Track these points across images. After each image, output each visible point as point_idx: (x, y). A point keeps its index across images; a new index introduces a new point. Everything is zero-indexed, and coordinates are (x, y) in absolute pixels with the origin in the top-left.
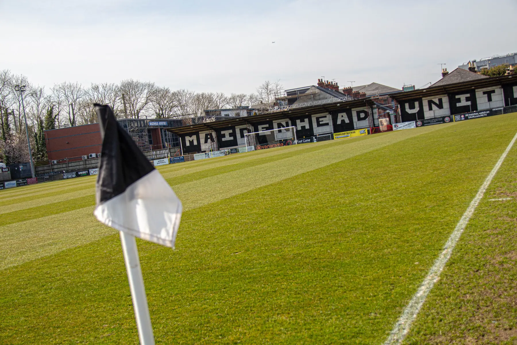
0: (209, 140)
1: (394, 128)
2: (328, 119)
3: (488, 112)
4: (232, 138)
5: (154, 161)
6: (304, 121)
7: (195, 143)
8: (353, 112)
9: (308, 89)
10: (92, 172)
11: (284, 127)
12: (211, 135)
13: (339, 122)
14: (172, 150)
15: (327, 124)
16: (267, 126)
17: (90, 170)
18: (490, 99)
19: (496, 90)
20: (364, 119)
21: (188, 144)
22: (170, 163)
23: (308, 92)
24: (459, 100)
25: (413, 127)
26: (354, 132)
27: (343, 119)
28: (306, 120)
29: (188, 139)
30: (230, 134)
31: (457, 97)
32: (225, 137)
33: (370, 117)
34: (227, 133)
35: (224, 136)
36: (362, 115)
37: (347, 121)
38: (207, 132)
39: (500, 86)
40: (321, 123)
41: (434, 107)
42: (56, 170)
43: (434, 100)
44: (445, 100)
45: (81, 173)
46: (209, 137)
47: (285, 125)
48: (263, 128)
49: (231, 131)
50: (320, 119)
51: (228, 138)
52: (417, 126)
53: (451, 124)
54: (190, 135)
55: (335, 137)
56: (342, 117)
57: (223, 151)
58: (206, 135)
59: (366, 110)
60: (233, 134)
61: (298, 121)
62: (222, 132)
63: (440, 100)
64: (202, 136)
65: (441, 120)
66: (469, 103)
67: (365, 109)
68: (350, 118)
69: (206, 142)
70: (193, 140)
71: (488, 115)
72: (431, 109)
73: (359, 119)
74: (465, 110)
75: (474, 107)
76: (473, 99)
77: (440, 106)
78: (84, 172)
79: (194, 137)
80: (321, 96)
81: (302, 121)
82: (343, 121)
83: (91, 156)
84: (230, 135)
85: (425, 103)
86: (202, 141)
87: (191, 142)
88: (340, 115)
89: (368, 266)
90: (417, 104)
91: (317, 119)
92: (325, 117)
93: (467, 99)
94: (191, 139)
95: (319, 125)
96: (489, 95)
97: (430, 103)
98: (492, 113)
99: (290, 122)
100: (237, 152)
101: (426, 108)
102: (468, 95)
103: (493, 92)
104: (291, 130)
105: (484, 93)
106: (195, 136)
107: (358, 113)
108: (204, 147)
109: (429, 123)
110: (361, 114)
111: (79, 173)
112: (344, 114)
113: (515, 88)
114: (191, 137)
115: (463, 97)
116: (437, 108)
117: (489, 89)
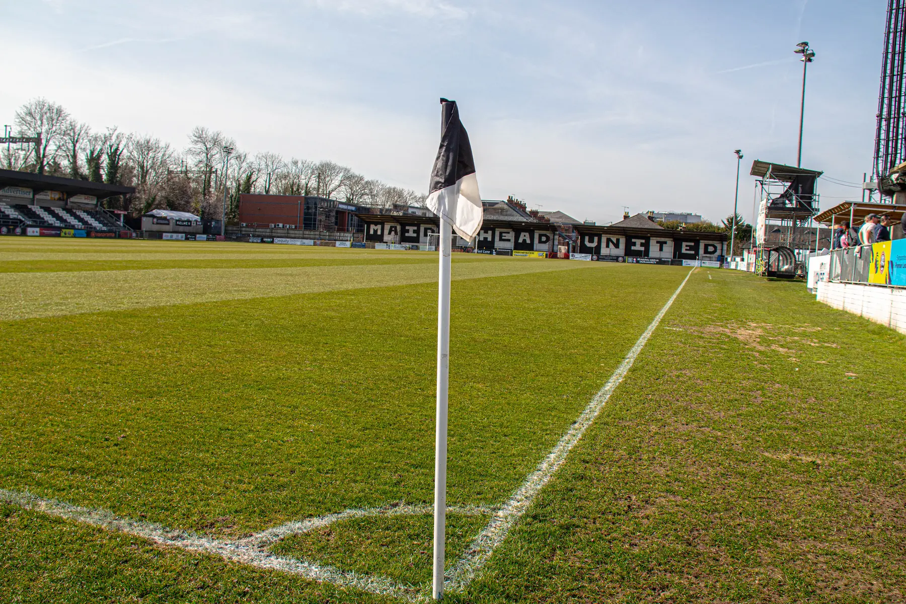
0: (393, 233)
1: (571, 257)
2: (511, 236)
3: (658, 260)
4: (415, 235)
5: (337, 242)
6: (487, 233)
7: (379, 233)
8: (535, 234)
10: (276, 241)
12: (396, 227)
13: (520, 241)
14: (355, 235)
15: (509, 240)
17: (275, 239)
18: (661, 249)
19: (668, 242)
20: (545, 242)
21: (372, 232)
22: (351, 247)
23: (496, 206)
24: (634, 244)
25: (588, 260)
26: (533, 253)
27: (525, 238)
28: (490, 232)
29: (373, 227)
31: (633, 240)
33: (551, 242)
34: (411, 229)
35: (408, 231)
36: (544, 239)
37: (528, 241)
38: (393, 224)
39: (672, 239)
40: (503, 238)
41: (611, 245)
42: (243, 233)
43: (612, 239)
44: (622, 241)
45: (266, 240)
46: (393, 229)
49: (415, 228)
50: (504, 235)
51: (411, 234)
52: (592, 260)
53: (623, 264)
55: (514, 254)
56: (524, 237)
57: (404, 245)
58: (391, 227)
59: (548, 235)
60: (417, 232)
62: (407, 228)
63: (618, 240)
64: (387, 227)
65: (616, 259)
66: (643, 249)
67: (549, 233)
68: (532, 239)
69: (390, 233)
71: (657, 263)
72: (608, 246)
73: (540, 242)
74: (638, 254)
75: (646, 253)
76: (646, 245)
77: (617, 246)
78: (269, 240)
79: (379, 227)
80: (508, 213)
82: (524, 241)
83: (278, 225)
84: (414, 231)
85: (604, 240)
86: (386, 232)
87: (376, 231)
88: (522, 234)
89: (558, 360)
90: (596, 239)
91: (501, 233)
92: (509, 233)
93: (642, 245)
94: (376, 228)
95: (501, 239)
96: (661, 244)
97: (609, 240)
98: (661, 262)
100: (417, 249)
101: (603, 244)
102: (643, 241)
103: (665, 243)
105: (658, 242)
106: (380, 226)
107: (540, 236)
108: (386, 238)
109: (604, 259)
110: (543, 237)
111: (264, 240)
112: (527, 234)
113: (684, 244)
114: (376, 225)
115: (638, 242)
116: (613, 247)
117: (663, 239)
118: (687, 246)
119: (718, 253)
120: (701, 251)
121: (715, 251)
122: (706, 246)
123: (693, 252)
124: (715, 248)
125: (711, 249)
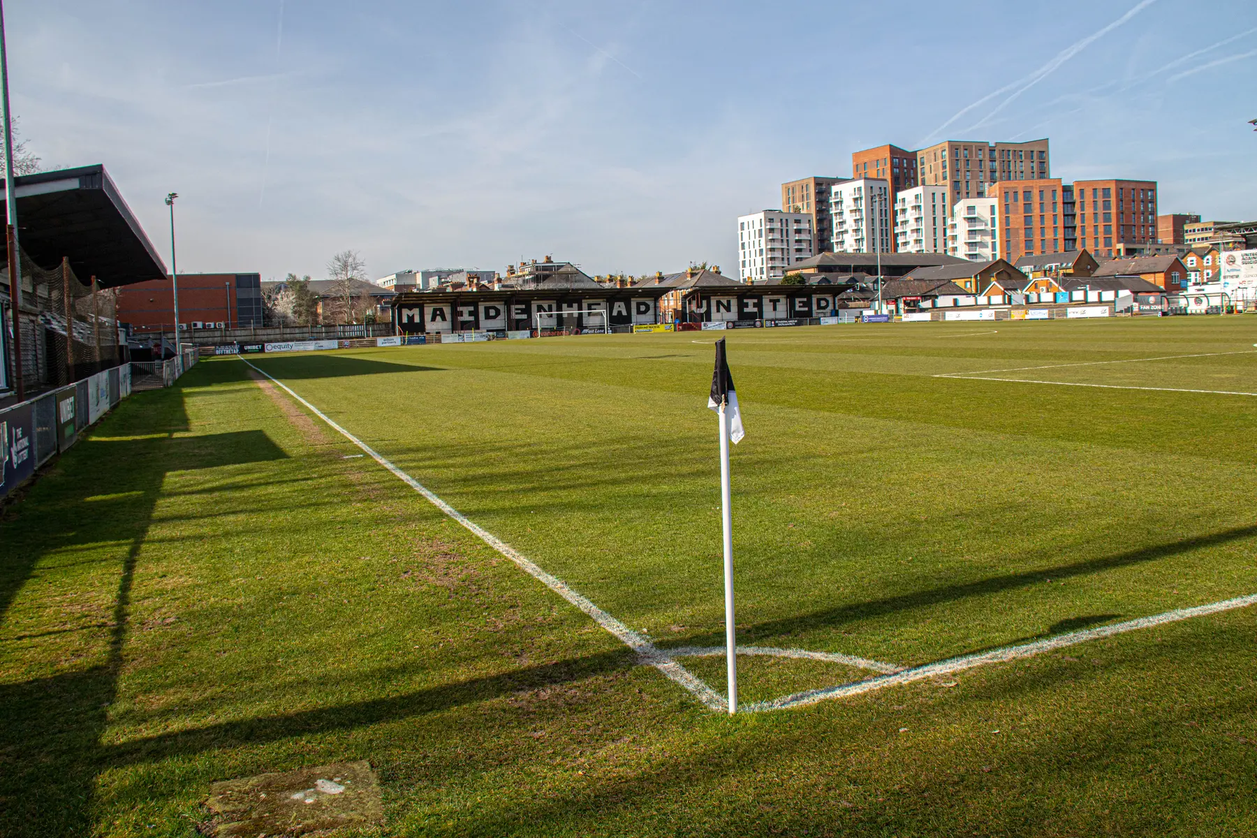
0: (438, 318)
1: (703, 327)
2: (602, 310)
4: (472, 318)
5: (379, 339)
6: (572, 307)
7: (417, 320)
8: (632, 303)
9: (562, 266)
10: (269, 347)
11: (545, 311)
12: (441, 310)
13: (615, 313)
15: (600, 314)
16: (524, 307)
17: (266, 344)
18: (775, 309)
19: (781, 300)
21: (405, 320)
23: (561, 270)
24: (746, 305)
25: (723, 328)
26: (658, 327)
27: (620, 309)
28: (575, 305)
29: (405, 312)
30: (470, 312)
31: (745, 301)
32: (462, 316)
33: (651, 311)
34: (466, 310)
35: (461, 314)
37: (624, 313)
38: (437, 306)
40: (593, 311)
41: (722, 308)
43: (722, 301)
44: (734, 302)
45: (249, 347)
46: (438, 313)
47: (547, 309)
48: (517, 309)
49: (472, 308)
50: (593, 307)
51: (466, 317)
52: (727, 328)
53: (761, 329)
54: (410, 307)
56: (620, 307)
57: (483, 334)
58: (435, 310)
60: (475, 313)
61: (565, 306)
62: (459, 309)
63: (729, 302)
64: (428, 311)
66: (756, 310)
68: (629, 309)
69: (433, 319)
70: (413, 315)
72: (718, 311)
73: (639, 312)
75: (760, 314)
76: (759, 305)
77: (728, 309)
78: (255, 347)
79: (416, 311)
81: (570, 306)
82: (620, 312)
84: (471, 314)
85: (713, 303)
86: (428, 317)
87: (411, 318)
88: (617, 304)
90: (704, 302)
91: (590, 306)
92: (599, 304)
93: (755, 305)
94: (411, 313)
95: (590, 314)
96: (775, 302)
97: (719, 303)
98: (775, 323)
99: (554, 306)
101: (714, 309)
102: (756, 301)
103: (778, 301)
104: (555, 316)
105: (771, 301)
106: (418, 309)
107: (638, 305)
108: (430, 326)
110: (641, 306)
111: (246, 348)
112: (622, 304)
113: (797, 300)
114: (410, 310)
115: (751, 302)
116: (724, 311)
117: (775, 297)
118: (800, 302)
119: (831, 307)
120: (815, 307)
121: (827, 306)
122: (819, 301)
123: (806, 309)
124: (827, 302)
125: (823, 303)
